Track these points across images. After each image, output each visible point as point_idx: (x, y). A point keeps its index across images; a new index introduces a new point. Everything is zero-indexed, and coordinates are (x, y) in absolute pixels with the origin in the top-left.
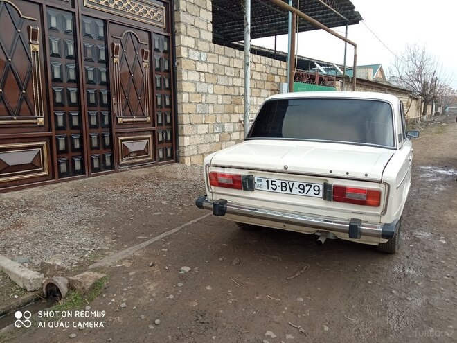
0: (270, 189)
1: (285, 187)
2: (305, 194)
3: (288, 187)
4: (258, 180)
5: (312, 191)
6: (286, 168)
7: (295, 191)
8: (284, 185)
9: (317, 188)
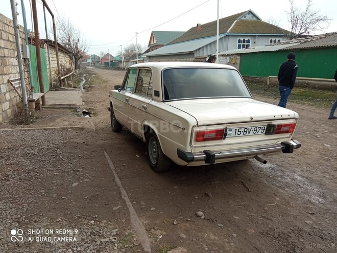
0: (237, 135)
1: (246, 131)
2: (256, 134)
3: (248, 131)
4: (229, 130)
5: (261, 130)
6: (252, 118)
7: (251, 133)
8: (246, 130)
9: (263, 129)
